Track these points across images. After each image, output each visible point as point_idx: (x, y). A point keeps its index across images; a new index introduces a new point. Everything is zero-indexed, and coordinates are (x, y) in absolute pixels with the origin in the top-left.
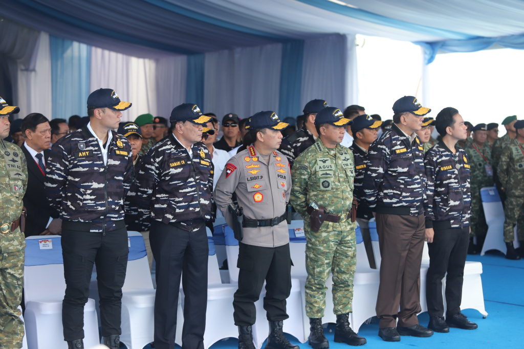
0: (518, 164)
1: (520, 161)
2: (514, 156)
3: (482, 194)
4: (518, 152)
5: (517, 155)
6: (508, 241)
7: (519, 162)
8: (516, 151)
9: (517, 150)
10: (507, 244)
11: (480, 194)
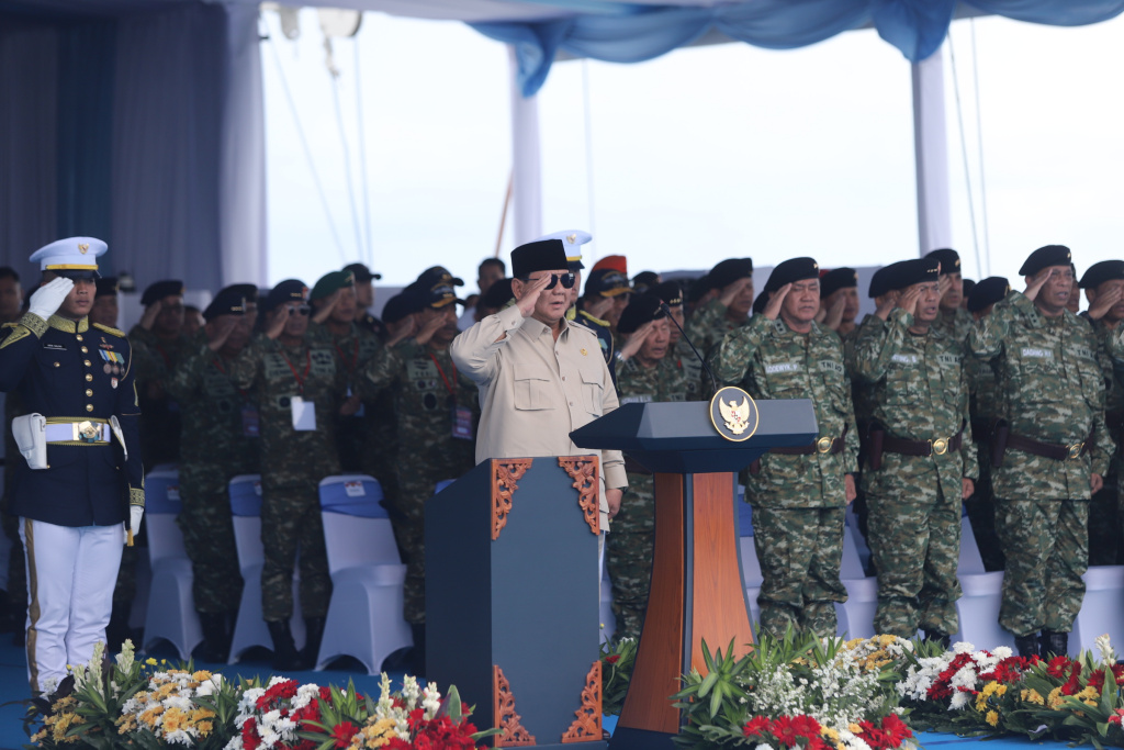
0: (278, 397)
1: (283, 389)
2: (267, 375)
3: (232, 491)
4: (280, 366)
5: (276, 373)
6: (273, 619)
7: (281, 392)
8: (274, 363)
9: (277, 361)
10: (271, 626)
11: (226, 492)
